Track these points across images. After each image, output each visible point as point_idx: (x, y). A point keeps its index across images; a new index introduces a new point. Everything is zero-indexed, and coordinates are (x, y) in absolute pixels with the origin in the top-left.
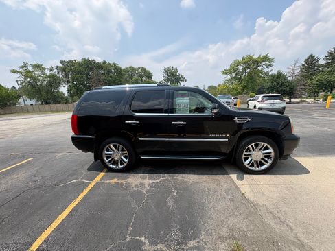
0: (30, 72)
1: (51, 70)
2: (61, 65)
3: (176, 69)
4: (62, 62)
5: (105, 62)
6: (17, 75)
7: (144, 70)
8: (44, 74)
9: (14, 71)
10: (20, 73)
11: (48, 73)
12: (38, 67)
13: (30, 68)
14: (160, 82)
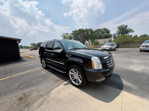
0: (65, 36)
1: (70, 34)
2: (72, 32)
3: (127, 26)
4: (73, 31)
5: (86, 29)
6: (62, 37)
7: (105, 29)
8: (68, 36)
9: (62, 36)
10: (63, 36)
11: (69, 35)
12: (67, 34)
13: (65, 35)
14: (114, 35)
